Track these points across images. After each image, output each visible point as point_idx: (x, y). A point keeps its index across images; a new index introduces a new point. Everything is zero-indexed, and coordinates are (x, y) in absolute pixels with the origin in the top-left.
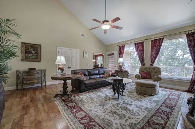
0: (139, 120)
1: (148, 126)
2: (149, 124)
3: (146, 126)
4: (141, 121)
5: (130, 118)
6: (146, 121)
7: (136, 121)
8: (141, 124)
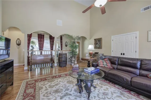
0: (40, 92)
1: (33, 95)
2: (33, 96)
3: (34, 94)
4: (39, 94)
5: (47, 89)
6: (36, 96)
7: (42, 91)
8: (37, 92)
